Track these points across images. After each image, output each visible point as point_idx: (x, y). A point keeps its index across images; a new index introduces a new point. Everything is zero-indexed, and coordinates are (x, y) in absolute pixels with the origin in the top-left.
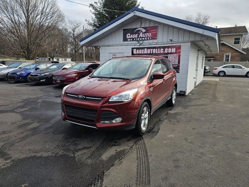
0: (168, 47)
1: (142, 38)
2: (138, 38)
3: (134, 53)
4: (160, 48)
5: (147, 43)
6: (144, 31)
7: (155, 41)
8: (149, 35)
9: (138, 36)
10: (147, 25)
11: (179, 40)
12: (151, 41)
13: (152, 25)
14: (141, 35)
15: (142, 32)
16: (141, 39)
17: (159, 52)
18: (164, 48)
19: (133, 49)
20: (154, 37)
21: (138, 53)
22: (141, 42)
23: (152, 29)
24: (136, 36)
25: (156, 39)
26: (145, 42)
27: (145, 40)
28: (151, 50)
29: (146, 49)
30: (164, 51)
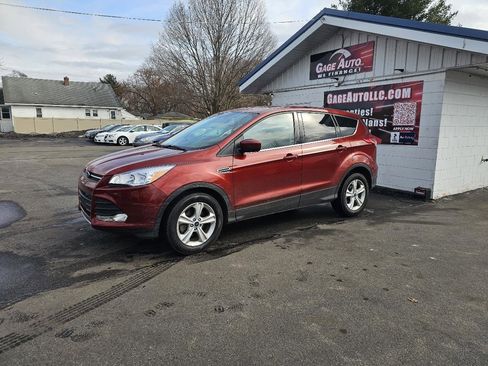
0: (394, 87)
1: (343, 70)
2: (336, 70)
3: (329, 102)
4: (378, 88)
5: (352, 81)
6: (347, 54)
7: (369, 75)
8: (358, 62)
9: (337, 66)
10: (355, 43)
11: (419, 69)
12: (360, 76)
13: (363, 40)
14: (342, 64)
15: (344, 57)
16: (341, 72)
17: (376, 99)
18: (386, 88)
19: (326, 94)
20: (367, 66)
21: (335, 101)
22: (341, 79)
23: (363, 50)
25: (370, 70)
26: (349, 78)
27: (348, 74)
28: (361, 94)
29: (350, 94)
30: (386, 95)
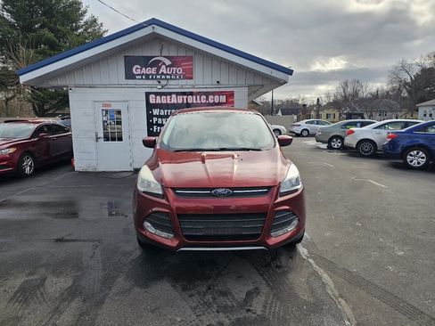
0: (214, 94)
1: (165, 75)
2: (158, 74)
3: (151, 102)
4: (200, 94)
5: (175, 85)
6: (168, 62)
7: (190, 82)
8: (179, 70)
9: (158, 71)
10: (173, 54)
11: (231, 83)
12: (183, 82)
13: (182, 54)
14: (163, 69)
15: (164, 64)
16: (163, 77)
17: (199, 102)
18: (207, 94)
19: (148, 94)
20: (188, 75)
21: (158, 102)
22: (164, 82)
24: (154, 70)
25: (191, 78)
26: (171, 82)
27: (171, 79)
28: (185, 97)
29: (174, 96)
30: (207, 99)
